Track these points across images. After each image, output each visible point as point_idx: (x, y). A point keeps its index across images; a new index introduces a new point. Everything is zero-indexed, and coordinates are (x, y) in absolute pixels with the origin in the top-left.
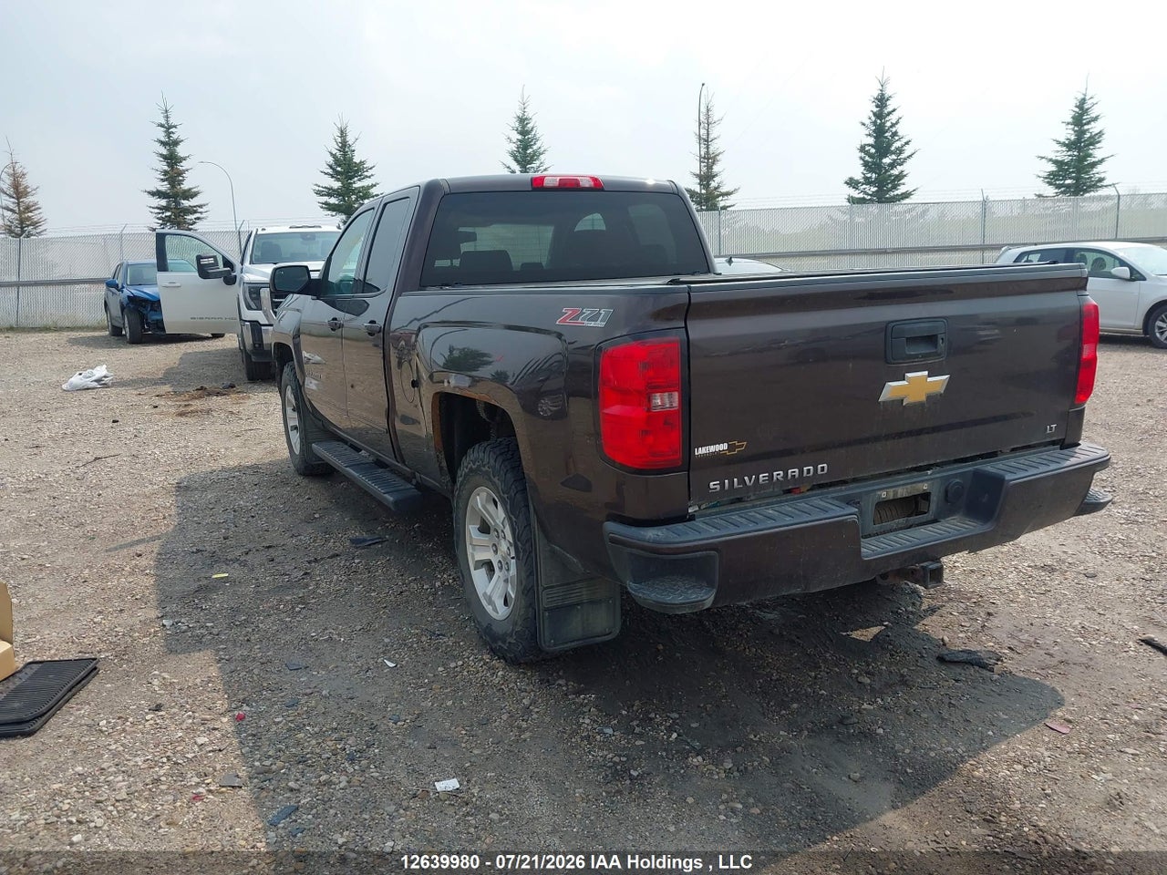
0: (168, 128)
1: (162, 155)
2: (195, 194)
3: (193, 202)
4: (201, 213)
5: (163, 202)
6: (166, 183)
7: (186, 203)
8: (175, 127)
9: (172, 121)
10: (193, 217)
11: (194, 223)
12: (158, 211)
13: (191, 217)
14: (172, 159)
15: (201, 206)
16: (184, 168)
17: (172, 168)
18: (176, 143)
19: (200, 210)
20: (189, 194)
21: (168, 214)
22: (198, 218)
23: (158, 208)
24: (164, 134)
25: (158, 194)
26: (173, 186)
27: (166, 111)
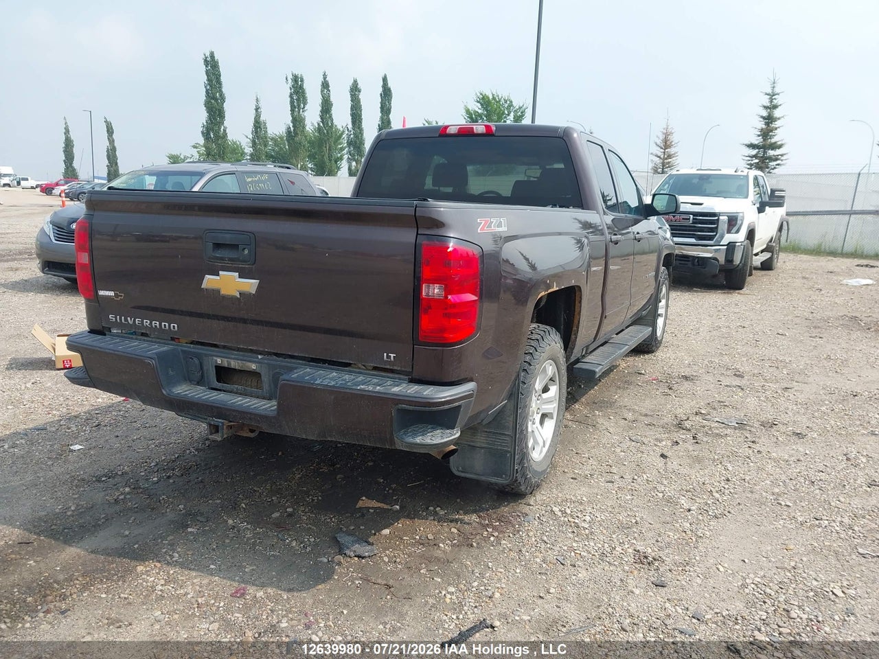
0: (772, 96)
1: (762, 117)
2: (780, 147)
3: (778, 152)
4: (782, 160)
5: (754, 152)
6: (761, 137)
7: (771, 153)
8: (778, 94)
9: (777, 90)
10: (775, 163)
11: (775, 168)
12: (749, 159)
13: (773, 164)
14: (769, 120)
15: (782, 155)
16: (777, 126)
17: (768, 126)
18: (775, 107)
19: (782, 158)
20: (775, 146)
21: (757, 161)
22: (778, 165)
23: (749, 156)
24: (768, 101)
25: (752, 146)
26: (765, 139)
27: (774, 83)
